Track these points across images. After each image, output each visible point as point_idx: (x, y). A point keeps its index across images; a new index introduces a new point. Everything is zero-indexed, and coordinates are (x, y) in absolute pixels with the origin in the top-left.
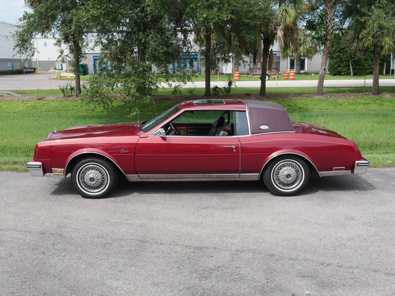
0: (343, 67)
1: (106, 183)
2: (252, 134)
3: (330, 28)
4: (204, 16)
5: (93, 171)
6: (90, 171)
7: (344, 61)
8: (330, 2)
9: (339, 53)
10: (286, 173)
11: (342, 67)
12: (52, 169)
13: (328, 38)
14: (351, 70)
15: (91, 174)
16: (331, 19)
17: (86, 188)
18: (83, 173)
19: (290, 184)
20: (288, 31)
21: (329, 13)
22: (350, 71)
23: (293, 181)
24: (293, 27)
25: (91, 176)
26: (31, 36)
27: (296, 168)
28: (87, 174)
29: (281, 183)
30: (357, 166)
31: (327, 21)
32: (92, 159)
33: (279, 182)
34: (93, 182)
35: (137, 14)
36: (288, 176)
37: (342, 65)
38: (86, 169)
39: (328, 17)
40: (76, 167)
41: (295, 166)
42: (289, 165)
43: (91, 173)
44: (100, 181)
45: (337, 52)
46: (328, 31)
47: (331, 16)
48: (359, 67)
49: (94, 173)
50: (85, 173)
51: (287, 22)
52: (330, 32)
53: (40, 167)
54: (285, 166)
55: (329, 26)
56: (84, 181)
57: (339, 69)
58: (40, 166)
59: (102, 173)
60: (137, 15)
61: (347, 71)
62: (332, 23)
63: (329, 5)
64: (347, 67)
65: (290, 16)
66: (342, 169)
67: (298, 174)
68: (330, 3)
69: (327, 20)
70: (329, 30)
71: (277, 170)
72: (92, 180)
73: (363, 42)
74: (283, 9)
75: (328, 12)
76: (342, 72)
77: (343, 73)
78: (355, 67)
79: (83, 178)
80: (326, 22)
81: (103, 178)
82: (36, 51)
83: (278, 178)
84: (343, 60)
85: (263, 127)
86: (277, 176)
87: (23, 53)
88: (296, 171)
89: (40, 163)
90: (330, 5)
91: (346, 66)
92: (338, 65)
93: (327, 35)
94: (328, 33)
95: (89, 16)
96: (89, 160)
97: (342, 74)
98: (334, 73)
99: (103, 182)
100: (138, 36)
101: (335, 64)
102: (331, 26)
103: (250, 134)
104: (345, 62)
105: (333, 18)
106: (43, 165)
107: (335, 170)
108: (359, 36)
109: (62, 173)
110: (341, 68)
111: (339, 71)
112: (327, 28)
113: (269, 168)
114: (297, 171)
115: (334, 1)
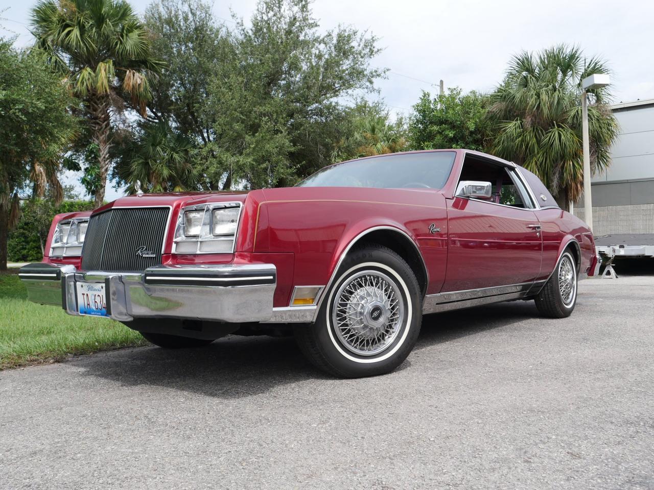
0: (29, 250)
3: (103, 170)
7: (31, 241)
8: (103, 134)
9: (22, 231)
13: (102, 184)
16: (104, 157)
37: (27, 247)
45: (20, 229)
47: (105, 153)
55: (102, 167)
57: (25, 252)
61: (35, 255)
64: (36, 249)
68: (104, 136)
70: (103, 174)
75: (101, 147)
76: (27, 257)
77: (31, 258)
80: (99, 162)
84: (29, 239)
90: (103, 138)
92: (21, 246)
94: (101, 177)
97: (28, 259)
98: (16, 258)
101: (17, 245)
102: (105, 168)
104: (31, 243)
105: (107, 157)
110: (27, 250)
111: (23, 256)
115: (108, 133)
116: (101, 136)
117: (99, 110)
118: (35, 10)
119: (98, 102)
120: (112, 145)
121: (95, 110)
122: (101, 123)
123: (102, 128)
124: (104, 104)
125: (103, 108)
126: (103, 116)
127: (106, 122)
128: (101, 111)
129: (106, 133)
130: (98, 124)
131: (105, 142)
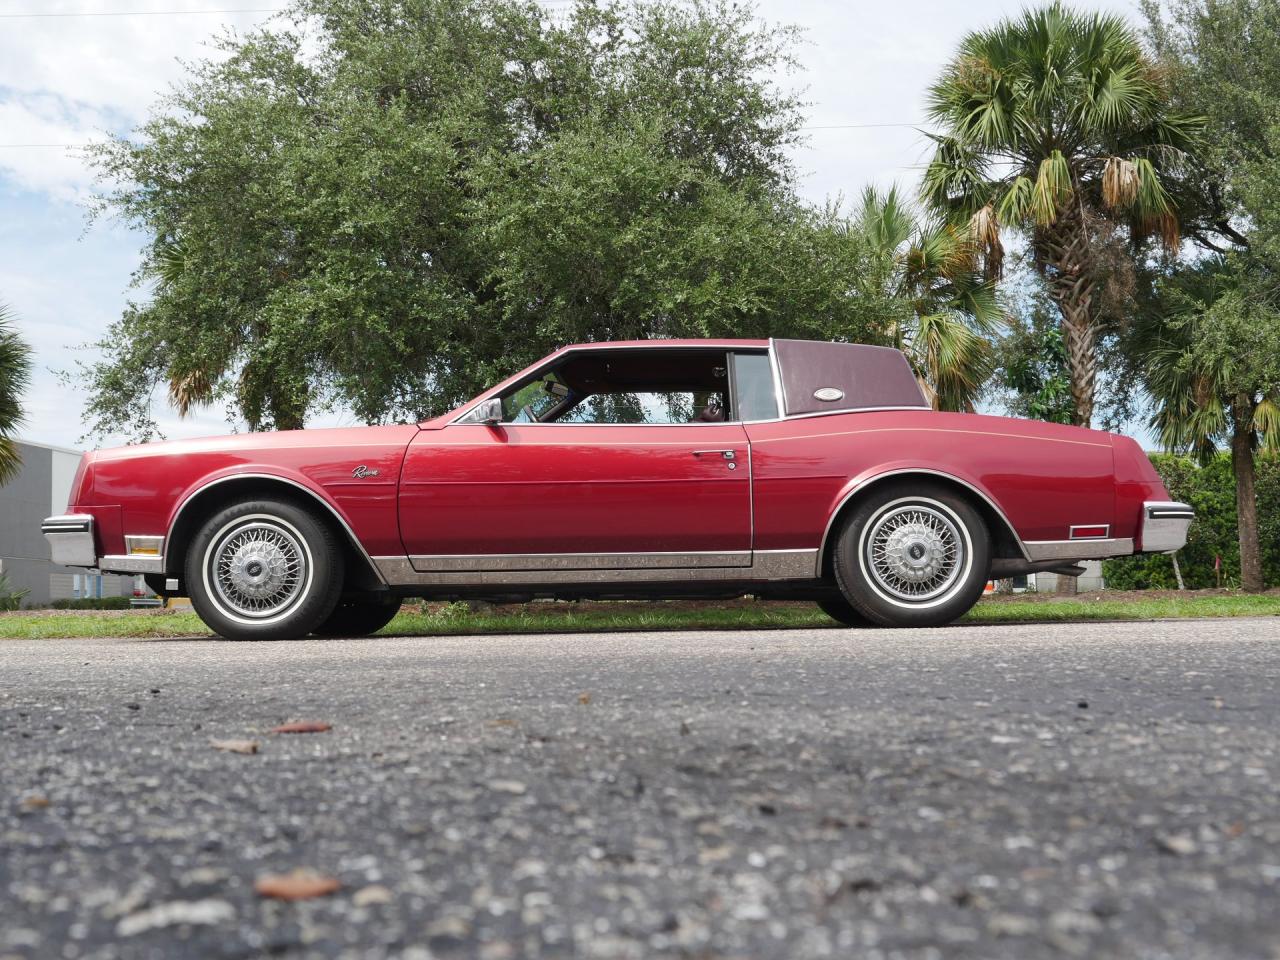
1: (298, 587)
2: (787, 415)
3: (1083, 383)
4: (680, 297)
5: (260, 544)
6: (250, 545)
8: (1078, 306)
10: (909, 542)
11: (1149, 568)
12: (127, 537)
13: (1081, 413)
14: (1179, 578)
15: (254, 551)
16: (1083, 355)
17: (233, 606)
18: (225, 551)
19: (925, 583)
20: (950, 389)
21: (1077, 339)
22: (1173, 581)
23: (936, 572)
24: (967, 381)
25: (254, 558)
26: (143, 380)
27: (941, 529)
28: (240, 553)
29: (894, 580)
30: (1152, 516)
31: (1074, 362)
32: (258, 504)
33: (888, 577)
34: (256, 579)
35: (470, 309)
36: (917, 552)
38: (237, 538)
39: (1076, 349)
40: (206, 530)
41: (940, 521)
42: (918, 518)
43: (252, 550)
44: (281, 575)
46: (1077, 394)
47: (1085, 346)
48: (1202, 569)
49: (261, 549)
50: (230, 551)
51: (945, 361)
52: (1084, 396)
53: (85, 529)
54: (905, 522)
55: (1080, 377)
56: (227, 579)
58: (86, 525)
59: (290, 551)
60: (471, 312)
61: (1163, 579)
62: (1089, 366)
63: (1075, 314)
64: (1165, 568)
65: (953, 342)
66: (1100, 533)
67: (950, 549)
68: (1078, 310)
69: (1072, 360)
70: (1082, 391)
71: (878, 534)
72: (254, 570)
73: (1192, 426)
74: (930, 324)
75: (1075, 335)
78: (1191, 570)
79: (225, 569)
80: (1072, 367)
81: (290, 568)
82: (155, 433)
83: (881, 563)
85: (821, 394)
86: (879, 557)
87: (110, 430)
88: (942, 537)
89: (88, 517)
90: (1079, 315)
91: (1159, 567)
93: (1077, 406)
94: (1078, 398)
95: (322, 304)
96: (250, 504)
99: (292, 582)
100: (473, 371)
102: (1086, 378)
103: (782, 417)
105: (1090, 353)
106: (96, 524)
107: (1079, 533)
108: (1178, 405)
109: (155, 551)
111: (1138, 580)
112: (1074, 384)
113: (852, 527)
114: (947, 540)
115: (1088, 301)
116: (1074, 310)
117: (1067, 256)
118: (937, 89)
119: (1062, 240)
120: (1099, 327)
121: (1058, 258)
122: (1071, 283)
123: (1071, 294)
124: (1076, 241)
125: (1073, 251)
126: (1077, 268)
127: (1081, 280)
128: (1070, 259)
129: (1084, 302)
130: (1066, 286)
131: (1083, 322)
